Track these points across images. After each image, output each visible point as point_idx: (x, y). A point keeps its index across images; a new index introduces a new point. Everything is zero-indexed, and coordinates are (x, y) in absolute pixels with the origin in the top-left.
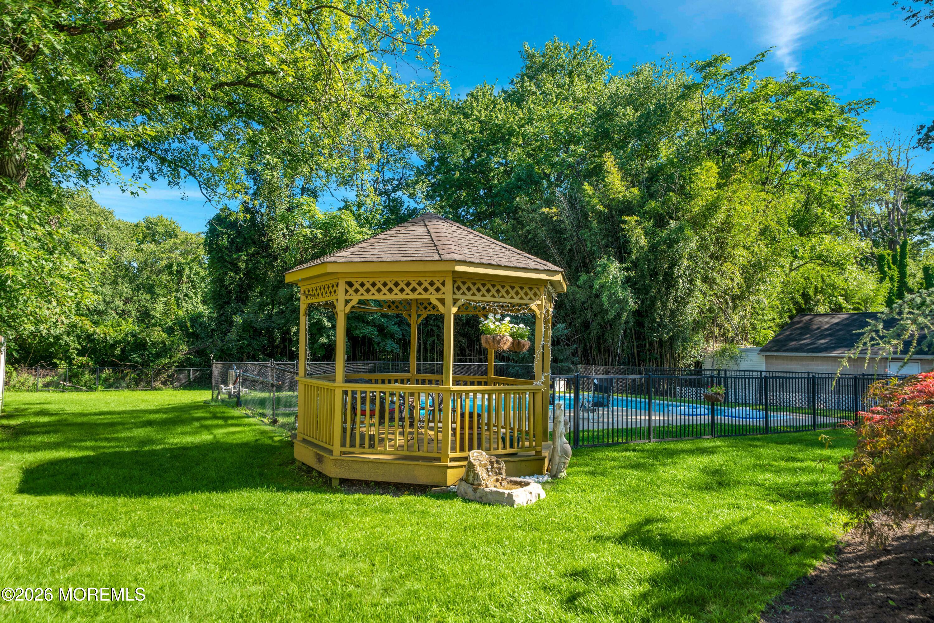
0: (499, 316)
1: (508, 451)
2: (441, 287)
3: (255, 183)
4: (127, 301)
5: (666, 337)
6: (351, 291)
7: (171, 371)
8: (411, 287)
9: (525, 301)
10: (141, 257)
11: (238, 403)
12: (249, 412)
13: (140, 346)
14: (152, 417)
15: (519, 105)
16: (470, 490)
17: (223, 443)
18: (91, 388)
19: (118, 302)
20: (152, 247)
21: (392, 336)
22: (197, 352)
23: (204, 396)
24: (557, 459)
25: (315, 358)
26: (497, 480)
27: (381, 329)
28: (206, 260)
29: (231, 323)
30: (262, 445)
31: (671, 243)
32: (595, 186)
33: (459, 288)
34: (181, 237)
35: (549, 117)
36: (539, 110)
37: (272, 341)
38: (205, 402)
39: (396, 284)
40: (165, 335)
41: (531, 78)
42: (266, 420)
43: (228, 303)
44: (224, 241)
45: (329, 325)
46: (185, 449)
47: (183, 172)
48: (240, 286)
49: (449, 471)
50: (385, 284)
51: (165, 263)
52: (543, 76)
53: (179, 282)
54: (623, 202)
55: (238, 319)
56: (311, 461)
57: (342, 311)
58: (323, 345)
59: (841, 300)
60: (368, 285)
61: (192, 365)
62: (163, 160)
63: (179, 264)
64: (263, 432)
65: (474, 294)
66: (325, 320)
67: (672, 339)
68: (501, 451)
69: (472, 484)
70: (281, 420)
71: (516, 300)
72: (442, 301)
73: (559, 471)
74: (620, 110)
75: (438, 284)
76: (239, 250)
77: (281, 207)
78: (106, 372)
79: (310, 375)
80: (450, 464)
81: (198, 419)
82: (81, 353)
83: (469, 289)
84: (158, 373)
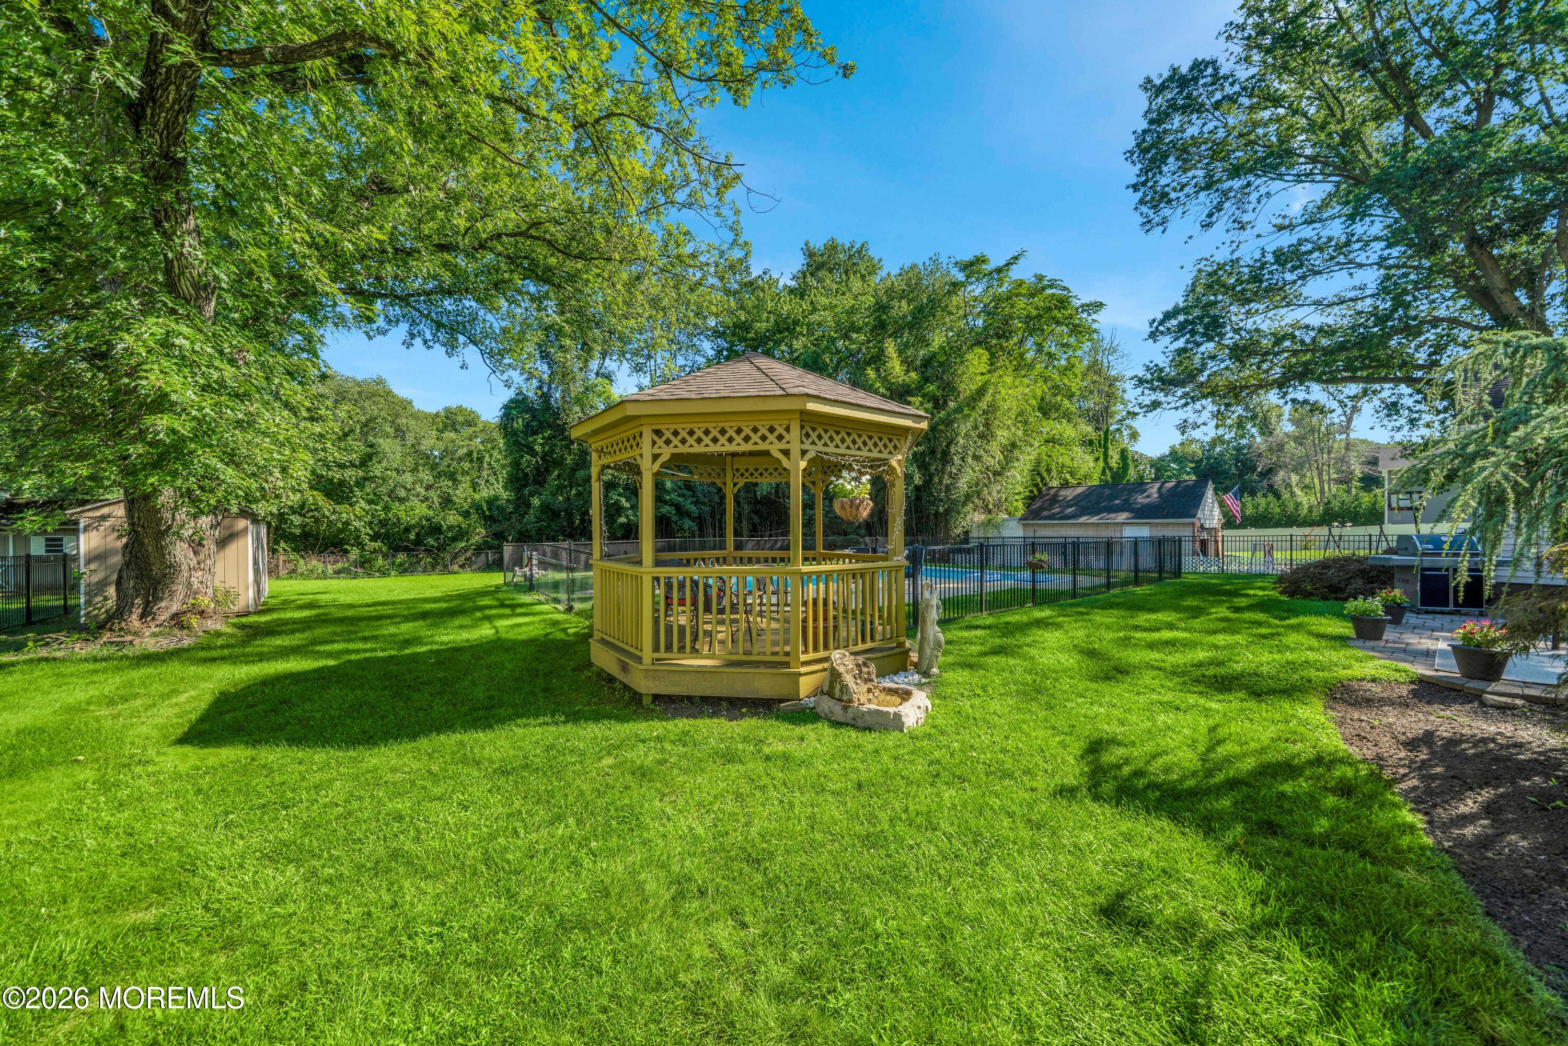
0: (854, 474)
1: (869, 645)
2: (784, 433)
3: (550, 367)
4: (428, 488)
5: (941, 509)
6: (660, 442)
7: (468, 554)
8: (743, 435)
9: (885, 455)
10: (441, 445)
11: (530, 586)
12: (542, 598)
13: (436, 530)
14: (428, 606)
15: (802, 298)
16: (837, 709)
17: (506, 640)
18: (384, 574)
19: (419, 489)
20: (453, 435)
21: (689, 515)
22: (495, 535)
23: (496, 579)
24: (928, 651)
25: (613, 537)
26: (869, 691)
27: (678, 508)
28: (501, 442)
29: (528, 505)
30: (553, 641)
31: (948, 422)
32: (877, 370)
33: (808, 435)
34: (480, 426)
35: (832, 307)
36: (824, 301)
37: (571, 523)
38: (497, 587)
39: (723, 432)
40: (460, 519)
41: (812, 275)
42: (560, 607)
43: (525, 486)
44: (519, 424)
45: (627, 505)
46: (457, 650)
47: (462, 339)
48: (537, 469)
49: (802, 679)
50: (707, 432)
51: (465, 450)
52: (822, 273)
53: (480, 469)
54: (903, 386)
55: (536, 502)
56: (613, 669)
57: (648, 469)
58: (622, 525)
59: (1068, 476)
60: (683, 434)
61: (490, 548)
62: (439, 325)
63: (479, 452)
64: (555, 623)
65: (826, 445)
66: (623, 500)
67: (947, 511)
68: (861, 647)
69: (840, 700)
70: (577, 606)
71: (875, 454)
72: (786, 453)
73: (930, 667)
74: (895, 303)
75: (780, 430)
76: (534, 433)
77: (576, 389)
78: (401, 557)
79: (607, 556)
80: (803, 670)
81: (482, 608)
82: (374, 538)
83: (820, 437)
84: (455, 557)
